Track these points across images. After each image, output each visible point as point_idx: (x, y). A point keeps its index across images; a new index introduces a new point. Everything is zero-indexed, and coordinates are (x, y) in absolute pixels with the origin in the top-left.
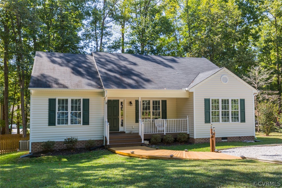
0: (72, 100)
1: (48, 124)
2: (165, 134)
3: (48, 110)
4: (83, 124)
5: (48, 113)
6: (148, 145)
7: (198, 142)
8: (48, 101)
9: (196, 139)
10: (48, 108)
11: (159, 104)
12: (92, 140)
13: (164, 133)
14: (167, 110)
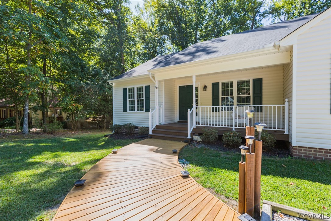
0: (137, 88)
1: (123, 110)
2: (234, 130)
3: (122, 99)
4: (145, 112)
5: (122, 101)
6: (199, 142)
7: (303, 155)
8: (122, 91)
9: (299, 147)
10: (122, 97)
11: (248, 85)
12: (146, 127)
13: (232, 128)
14: (263, 94)
